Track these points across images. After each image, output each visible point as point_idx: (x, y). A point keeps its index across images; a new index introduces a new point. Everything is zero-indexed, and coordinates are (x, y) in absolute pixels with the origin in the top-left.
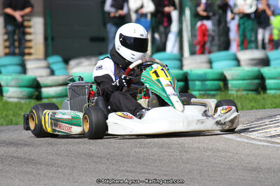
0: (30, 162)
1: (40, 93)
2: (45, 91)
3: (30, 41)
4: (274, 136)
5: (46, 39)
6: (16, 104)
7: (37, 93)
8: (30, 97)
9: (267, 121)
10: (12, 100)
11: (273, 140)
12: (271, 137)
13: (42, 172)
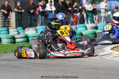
0: (14, 67)
1: (15, 41)
2: (17, 40)
3: (10, 22)
4: (102, 56)
5: (16, 21)
6: (6, 45)
7: (14, 41)
8: (12, 42)
9: (99, 50)
10: (5, 44)
11: (101, 57)
12: (101, 56)
13: (18, 70)
